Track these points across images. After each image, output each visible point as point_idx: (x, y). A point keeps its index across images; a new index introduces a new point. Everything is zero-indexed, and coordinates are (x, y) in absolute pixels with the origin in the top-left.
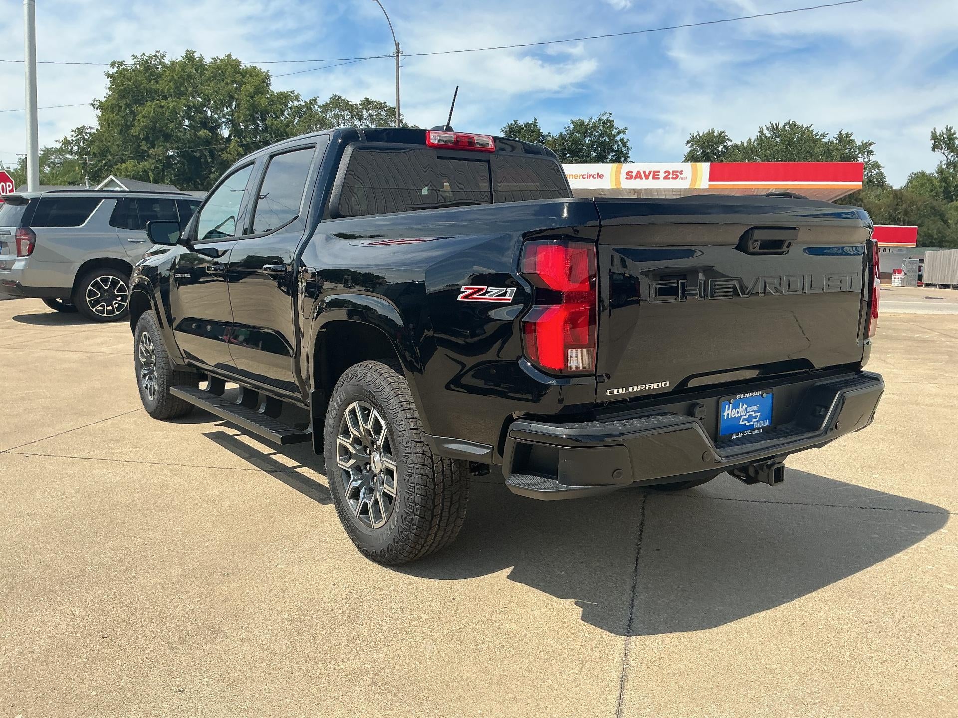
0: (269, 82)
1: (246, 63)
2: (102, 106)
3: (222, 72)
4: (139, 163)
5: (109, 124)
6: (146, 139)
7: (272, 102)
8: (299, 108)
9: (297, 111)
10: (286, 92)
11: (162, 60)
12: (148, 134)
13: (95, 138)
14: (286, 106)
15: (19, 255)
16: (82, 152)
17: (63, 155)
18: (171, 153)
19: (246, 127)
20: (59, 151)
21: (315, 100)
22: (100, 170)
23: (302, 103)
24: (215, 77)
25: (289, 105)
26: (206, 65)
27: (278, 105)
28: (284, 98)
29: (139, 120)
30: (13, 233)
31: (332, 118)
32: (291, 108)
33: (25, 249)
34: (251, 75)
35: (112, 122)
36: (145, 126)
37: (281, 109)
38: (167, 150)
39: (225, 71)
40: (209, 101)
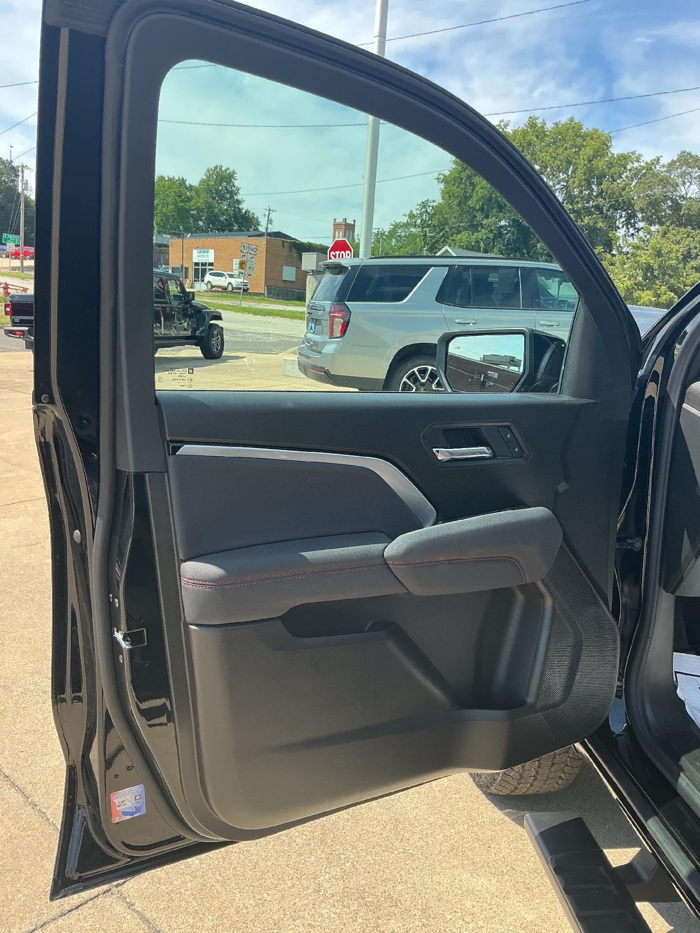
0: (609, 144)
1: (588, 127)
2: (446, 181)
3: (563, 137)
4: (472, 234)
5: (450, 197)
6: (482, 209)
7: (610, 165)
8: (638, 171)
9: (636, 173)
10: (626, 154)
11: (505, 130)
12: (483, 205)
13: (438, 210)
14: (625, 168)
15: (332, 335)
16: (424, 225)
17: (408, 229)
18: (503, 223)
19: (581, 192)
20: (406, 225)
21: (658, 160)
22: (437, 241)
23: (642, 164)
24: (554, 143)
25: (629, 167)
26: (547, 131)
27: (617, 168)
28: (624, 159)
29: (477, 191)
30: (328, 310)
31: (677, 177)
32: (630, 170)
33: (338, 329)
34: (592, 139)
35: (453, 195)
36: (482, 197)
37: (619, 172)
38: (500, 221)
39: (566, 136)
40: (546, 167)
